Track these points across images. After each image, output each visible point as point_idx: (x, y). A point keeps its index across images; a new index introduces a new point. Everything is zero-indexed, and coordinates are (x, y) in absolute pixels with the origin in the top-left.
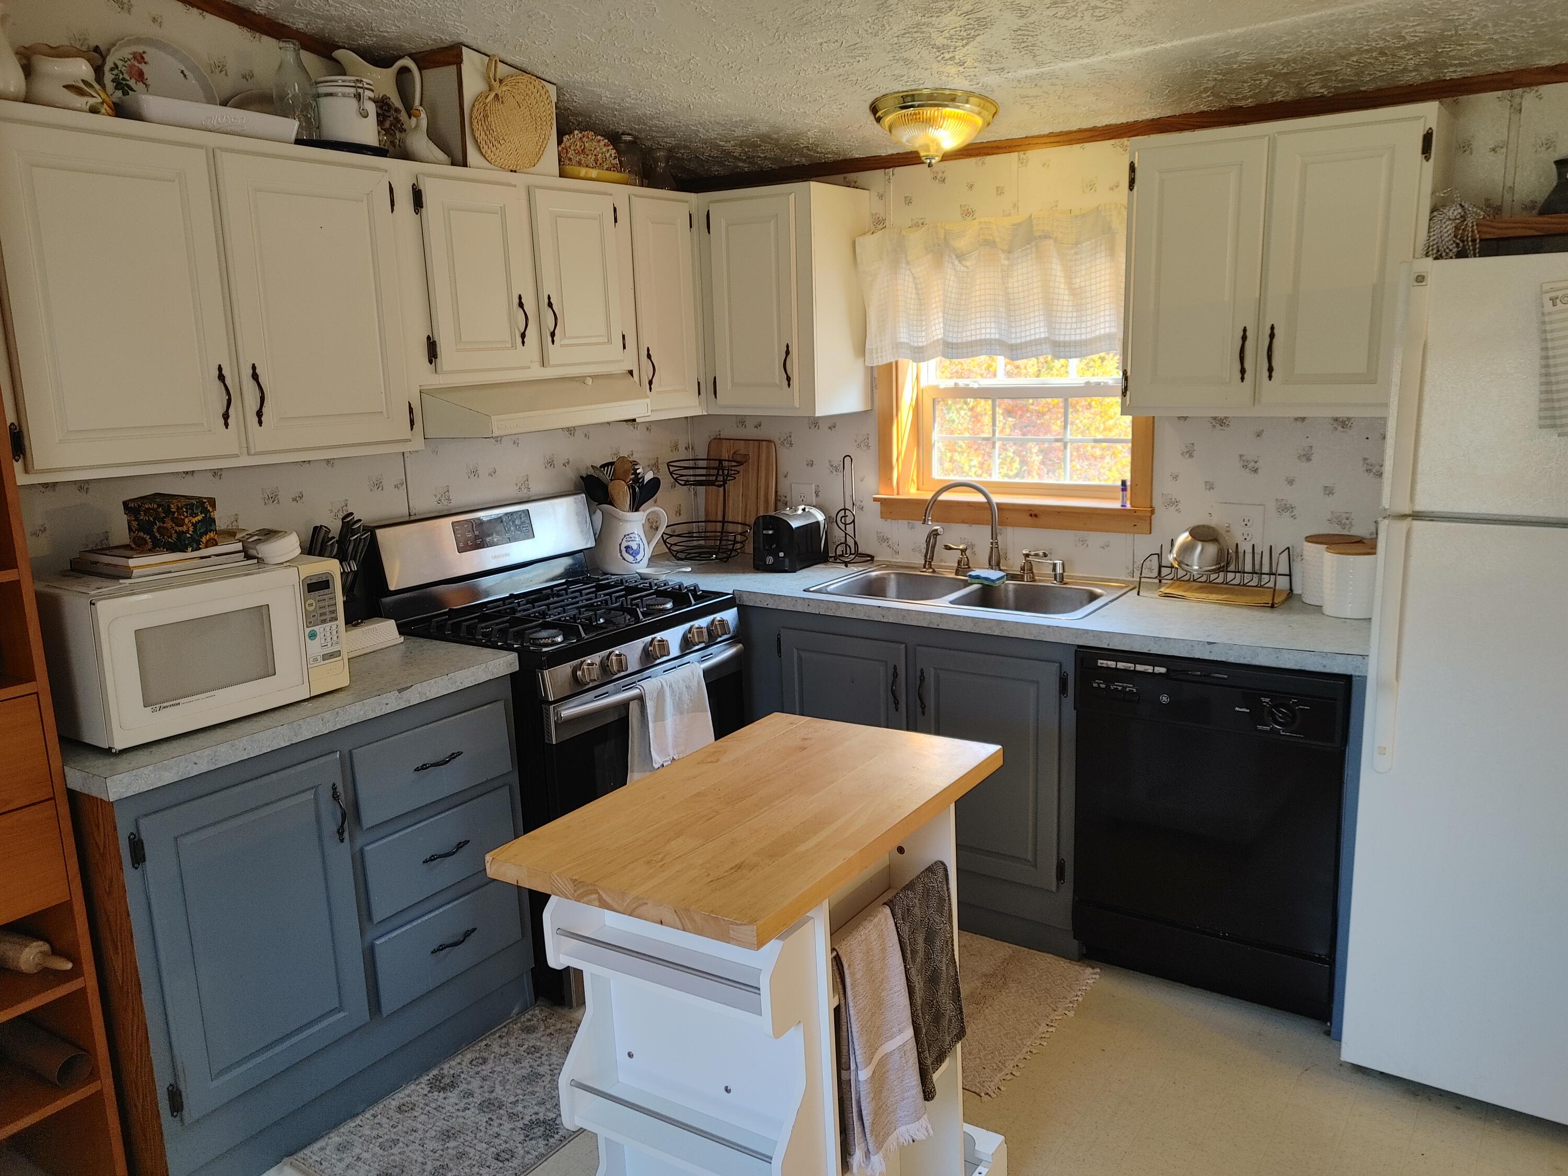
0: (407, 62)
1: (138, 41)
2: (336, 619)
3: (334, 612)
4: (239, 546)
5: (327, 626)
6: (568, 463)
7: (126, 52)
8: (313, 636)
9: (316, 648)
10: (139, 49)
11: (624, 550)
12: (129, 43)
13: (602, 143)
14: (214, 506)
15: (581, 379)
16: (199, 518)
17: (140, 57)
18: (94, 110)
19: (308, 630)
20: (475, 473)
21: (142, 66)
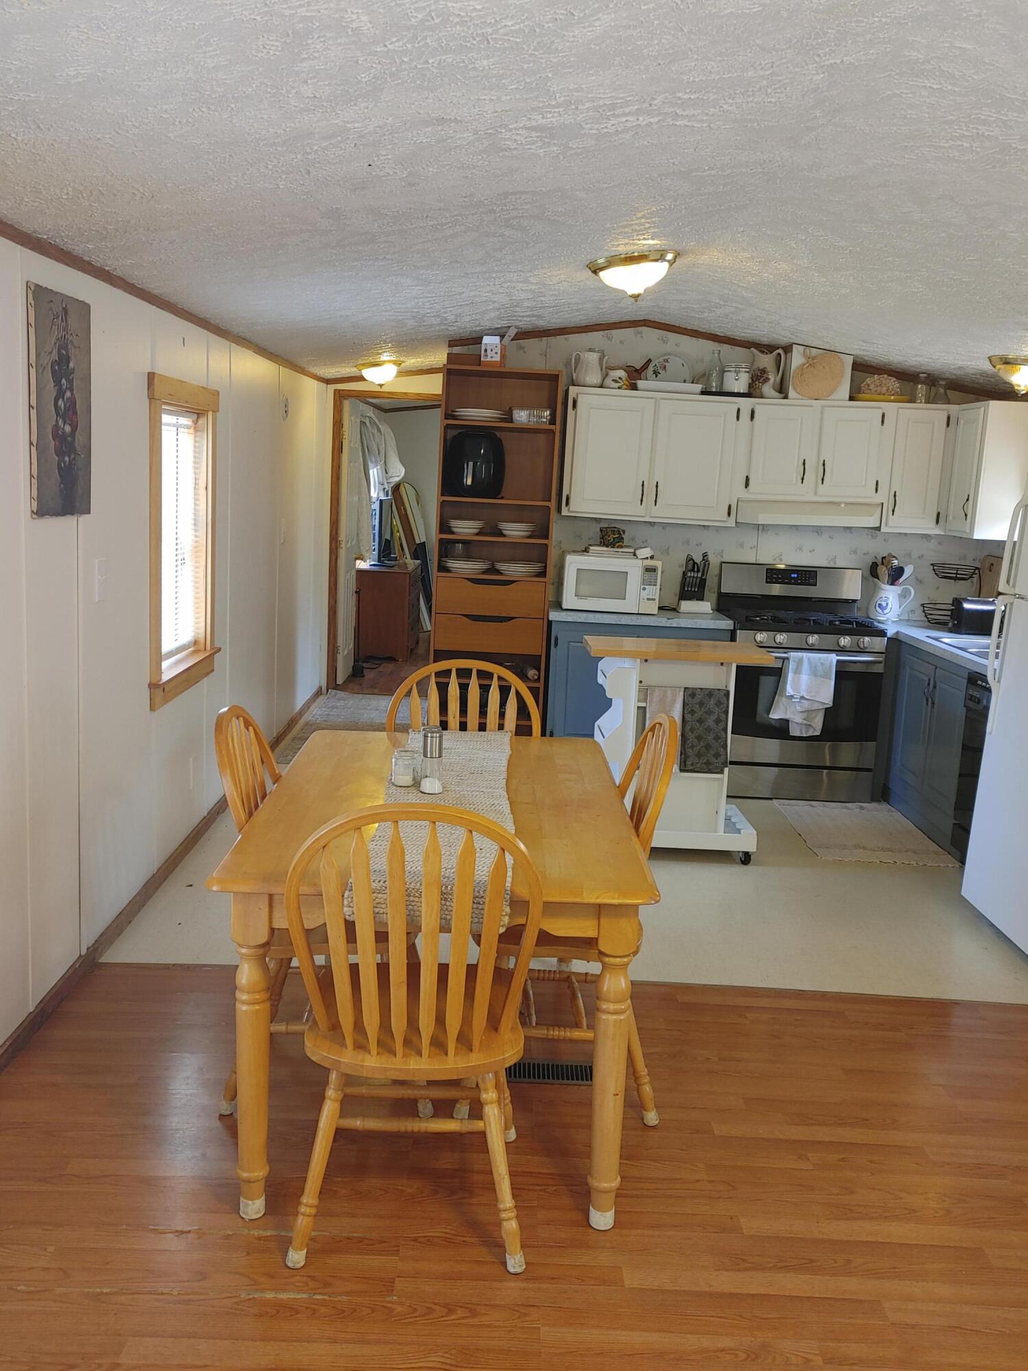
0: (780, 351)
1: (665, 355)
2: (656, 585)
3: (656, 582)
4: (632, 551)
5: (652, 587)
6: (868, 554)
7: (661, 360)
8: (644, 589)
9: (644, 594)
10: (666, 357)
11: (877, 605)
12: (663, 356)
13: (892, 380)
14: (624, 532)
15: (839, 504)
16: (617, 536)
17: (666, 361)
18: (619, 388)
19: (642, 587)
20: (801, 549)
21: (667, 364)
